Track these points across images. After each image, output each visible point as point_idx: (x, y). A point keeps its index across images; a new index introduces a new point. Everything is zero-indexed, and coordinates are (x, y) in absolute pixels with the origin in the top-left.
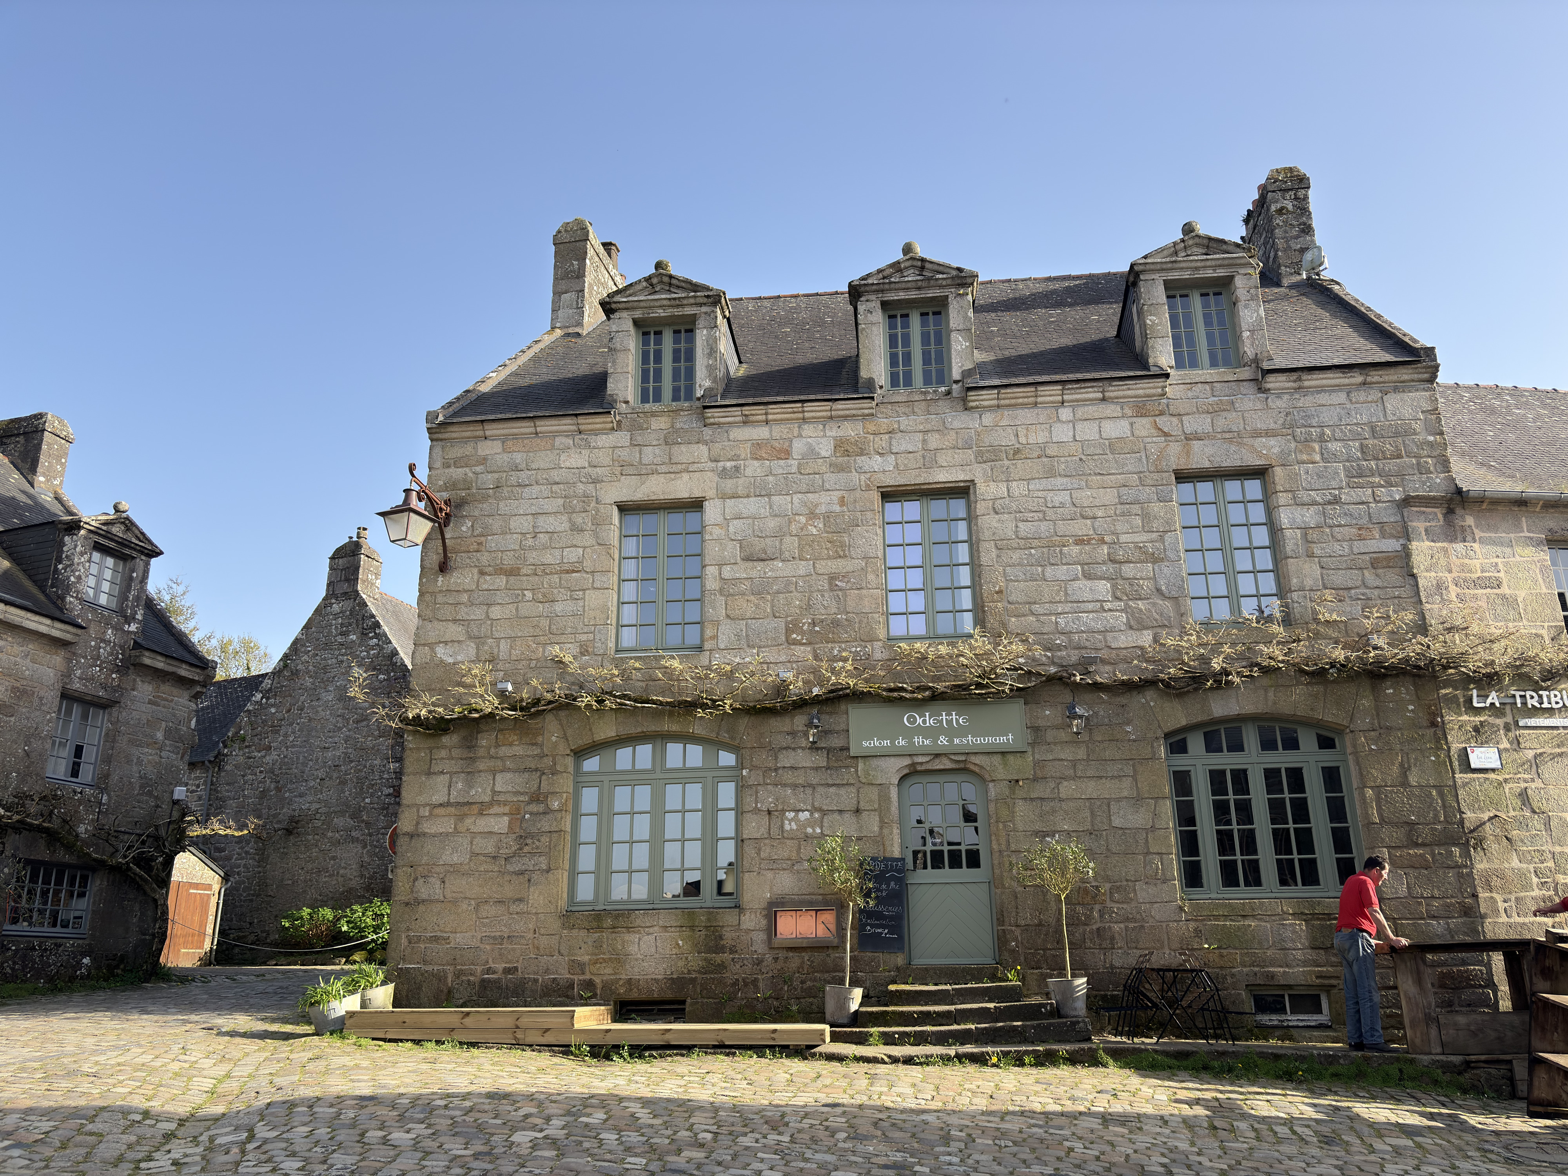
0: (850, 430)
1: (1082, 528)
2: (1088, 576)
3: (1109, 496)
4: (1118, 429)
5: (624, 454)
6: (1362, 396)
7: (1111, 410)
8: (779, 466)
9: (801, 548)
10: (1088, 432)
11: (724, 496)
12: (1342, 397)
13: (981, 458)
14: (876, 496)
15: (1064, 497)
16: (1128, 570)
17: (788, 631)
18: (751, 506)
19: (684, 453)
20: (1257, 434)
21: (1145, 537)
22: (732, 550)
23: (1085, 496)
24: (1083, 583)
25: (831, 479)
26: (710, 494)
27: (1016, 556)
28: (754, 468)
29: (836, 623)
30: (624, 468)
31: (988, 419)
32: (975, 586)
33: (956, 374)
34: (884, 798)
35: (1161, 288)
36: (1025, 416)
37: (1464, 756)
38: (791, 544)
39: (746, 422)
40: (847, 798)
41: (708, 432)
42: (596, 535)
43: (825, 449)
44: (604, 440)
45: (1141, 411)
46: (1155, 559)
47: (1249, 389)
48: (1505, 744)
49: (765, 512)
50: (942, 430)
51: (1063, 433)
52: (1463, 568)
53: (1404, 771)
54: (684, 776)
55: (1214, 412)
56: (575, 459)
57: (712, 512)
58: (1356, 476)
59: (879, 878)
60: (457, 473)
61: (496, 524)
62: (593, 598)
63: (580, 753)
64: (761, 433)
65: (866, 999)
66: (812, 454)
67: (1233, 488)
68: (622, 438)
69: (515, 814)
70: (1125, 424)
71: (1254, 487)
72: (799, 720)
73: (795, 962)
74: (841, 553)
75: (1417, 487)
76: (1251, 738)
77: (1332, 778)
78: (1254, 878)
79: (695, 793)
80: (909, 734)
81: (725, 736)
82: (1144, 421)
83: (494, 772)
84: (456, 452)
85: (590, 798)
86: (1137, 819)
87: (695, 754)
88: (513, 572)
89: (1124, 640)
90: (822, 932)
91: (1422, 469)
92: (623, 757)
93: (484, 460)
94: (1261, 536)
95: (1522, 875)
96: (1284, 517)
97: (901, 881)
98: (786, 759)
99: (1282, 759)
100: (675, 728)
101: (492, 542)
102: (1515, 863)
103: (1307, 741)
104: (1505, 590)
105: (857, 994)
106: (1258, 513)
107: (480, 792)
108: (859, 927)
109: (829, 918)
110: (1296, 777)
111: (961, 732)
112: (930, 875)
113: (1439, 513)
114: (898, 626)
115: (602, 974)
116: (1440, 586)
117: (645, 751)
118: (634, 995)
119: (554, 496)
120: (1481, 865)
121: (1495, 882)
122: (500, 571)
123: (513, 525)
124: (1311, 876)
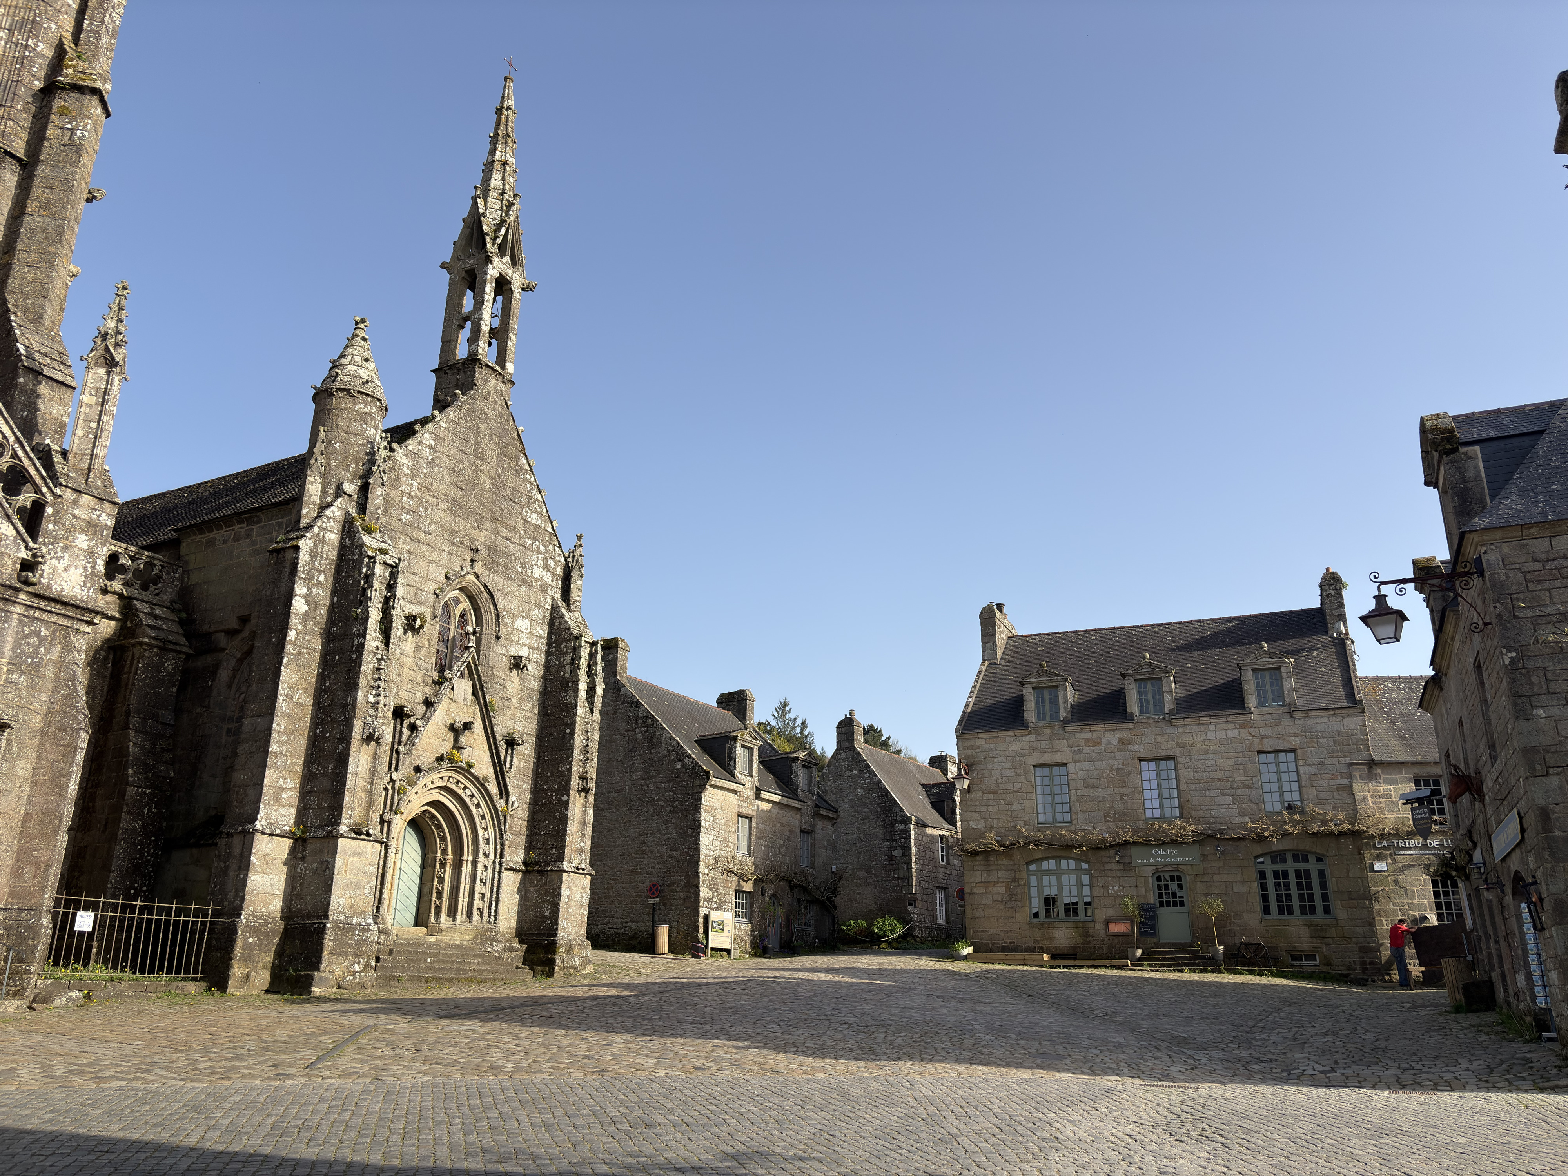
0: (1125, 734)
1: (1220, 775)
2: (1223, 795)
3: (1231, 762)
4: (1233, 734)
5: (1034, 744)
6: (1334, 719)
7: (1230, 726)
8: (1096, 749)
9: (1108, 783)
10: (1221, 735)
11: (1075, 762)
12: (1324, 719)
13: (1179, 746)
14: (1137, 761)
15: (1213, 762)
16: (1239, 792)
17: (1105, 817)
18: (1087, 765)
19: (1058, 744)
20: (1290, 735)
21: (1245, 779)
22: (1080, 784)
23: (1221, 762)
24: (1221, 797)
25: (1118, 754)
26: (1070, 760)
27: (1194, 786)
28: (1086, 750)
29: (1124, 814)
30: (1034, 750)
31: (1181, 730)
32: (1179, 797)
33: (1167, 712)
34: (1146, 882)
35: (1251, 672)
36: (1195, 728)
37: (1372, 866)
38: (1104, 781)
39: (1082, 731)
40: (1132, 881)
41: (1066, 735)
42: (1026, 778)
43: (1115, 742)
44: (1025, 739)
45: (1243, 725)
46: (1249, 788)
47: (1287, 716)
48: (1390, 861)
49: (1092, 768)
50: (1162, 734)
51: (1211, 735)
52: (1375, 791)
53: (1348, 872)
54: (1069, 872)
55: (1273, 726)
56: (1014, 747)
57: (1071, 767)
58: (1332, 753)
59: (1146, 911)
60: (969, 752)
61: (987, 773)
62: (1027, 803)
63: (1028, 863)
64: (1089, 735)
65: (1143, 953)
66: (1109, 744)
67: (1282, 756)
68: (1032, 737)
69: (1007, 886)
70: (1236, 732)
71: (1291, 756)
72: (1112, 852)
73: (1116, 940)
74: (1124, 785)
75: (1356, 758)
76: (1289, 858)
77: (1322, 873)
78: (1290, 911)
79: (1073, 879)
80: (1155, 857)
81: (1083, 858)
82: (1243, 730)
83: (998, 871)
84: (967, 744)
85: (1033, 880)
86: (1244, 889)
87: (1072, 864)
88: (995, 793)
89: (1237, 820)
90: (1125, 930)
91: (1359, 750)
92: (1045, 865)
93: (979, 747)
94: (1294, 777)
95: (1394, 911)
96: (1302, 770)
97: (1153, 912)
98: (1108, 867)
99: (1302, 866)
100: (1064, 854)
101: (986, 780)
102: (1391, 906)
103: (1312, 859)
104: (1394, 799)
105: (1140, 951)
106: (1292, 767)
107: (993, 878)
108: (1139, 928)
109: (1128, 925)
110: (1308, 873)
111: (1175, 856)
112: (1165, 909)
113: (1366, 768)
114: (1149, 814)
115: (1046, 944)
116: (1365, 799)
117: (1053, 863)
118: (1058, 951)
119: (1008, 762)
120: (1377, 907)
121: (1383, 913)
122: (990, 792)
123: (993, 773)
124: (1313, 910)
